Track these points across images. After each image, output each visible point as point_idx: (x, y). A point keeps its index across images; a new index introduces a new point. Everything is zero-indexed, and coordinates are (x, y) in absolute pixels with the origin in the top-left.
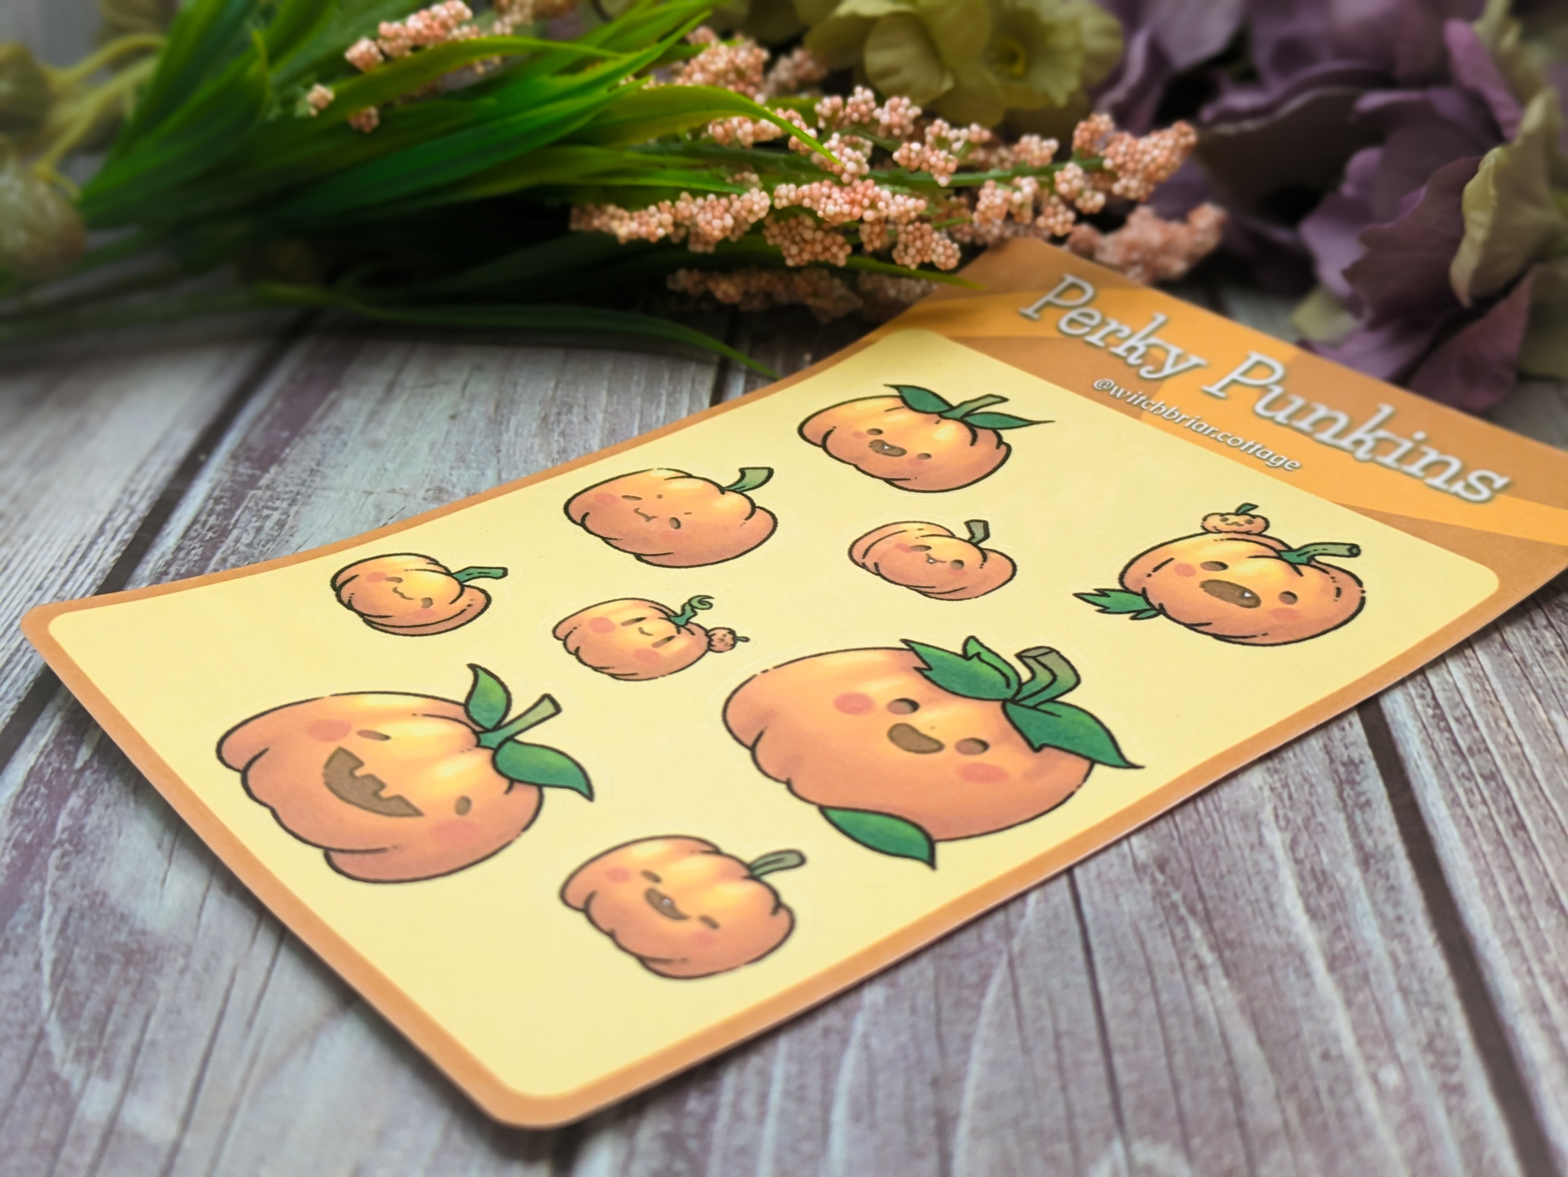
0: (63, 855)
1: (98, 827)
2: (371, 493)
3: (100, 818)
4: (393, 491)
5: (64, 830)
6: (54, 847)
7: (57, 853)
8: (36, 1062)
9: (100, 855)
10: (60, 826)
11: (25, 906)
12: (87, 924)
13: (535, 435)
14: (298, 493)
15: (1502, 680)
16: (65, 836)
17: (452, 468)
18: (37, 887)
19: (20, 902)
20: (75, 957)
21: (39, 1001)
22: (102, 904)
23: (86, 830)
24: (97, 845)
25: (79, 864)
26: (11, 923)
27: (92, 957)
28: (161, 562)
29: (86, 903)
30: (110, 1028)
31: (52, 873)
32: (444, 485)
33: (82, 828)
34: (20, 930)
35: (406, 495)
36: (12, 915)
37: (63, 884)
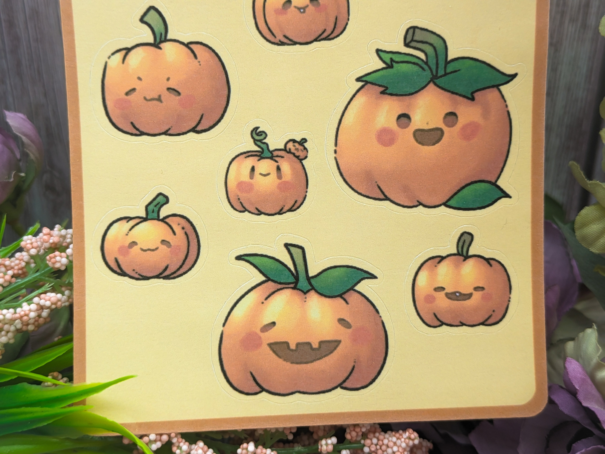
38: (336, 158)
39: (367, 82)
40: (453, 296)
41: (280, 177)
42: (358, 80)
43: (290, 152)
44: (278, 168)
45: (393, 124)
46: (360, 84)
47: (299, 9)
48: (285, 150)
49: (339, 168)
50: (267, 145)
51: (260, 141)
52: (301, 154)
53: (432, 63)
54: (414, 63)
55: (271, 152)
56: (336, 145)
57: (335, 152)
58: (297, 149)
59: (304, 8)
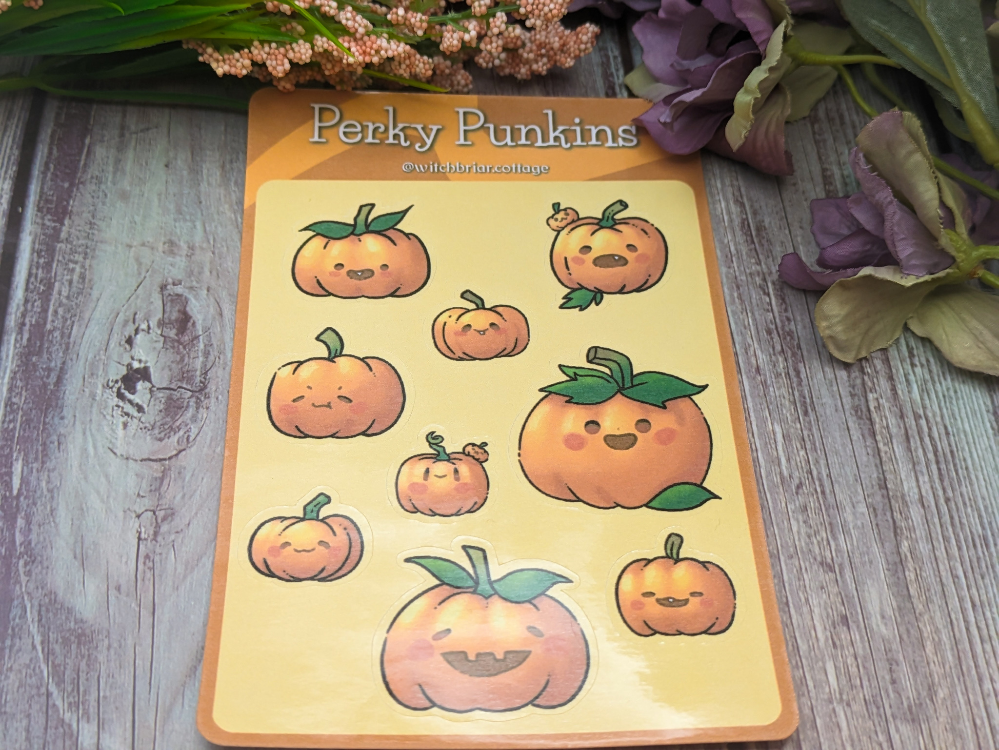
0: (26, 564)
1: (38, 543)
3: (38, 535)
5: (21, 545)
6: (19, 558)
7: (21, 562)
9: (45, 564)
10: (18, 543)
11: (16, 603)
16: (22, 549)
18: (18, 588)
19: (12, 600)
22: (55, 601)
23: (33, 545)
25: (36, 570)
26: (11, 616)
28: (19, 314)
31: (23, 579)
33: (30, 543)
34: (17, 620)
36: (10, 611)
37: (31, 586)
38: (520, 461)
39: (550, 393)
40: (665, 602)
41: (457, 479)
42: (541, 390)
43: (468, 455)
44: (456, 471)
45: (581, 430)
46: (544, 394)
47: (479, 332)
48: (463, 453)
49: (523, 471)
50: (444, 448)
51: (436, 444)
52: (482, 457)
53: (617, 376)
54: (599, 377)
55: (448, 455)
56: (520, 448)
57: (519, 455)
58: (477, 453)
59: (484, 331)
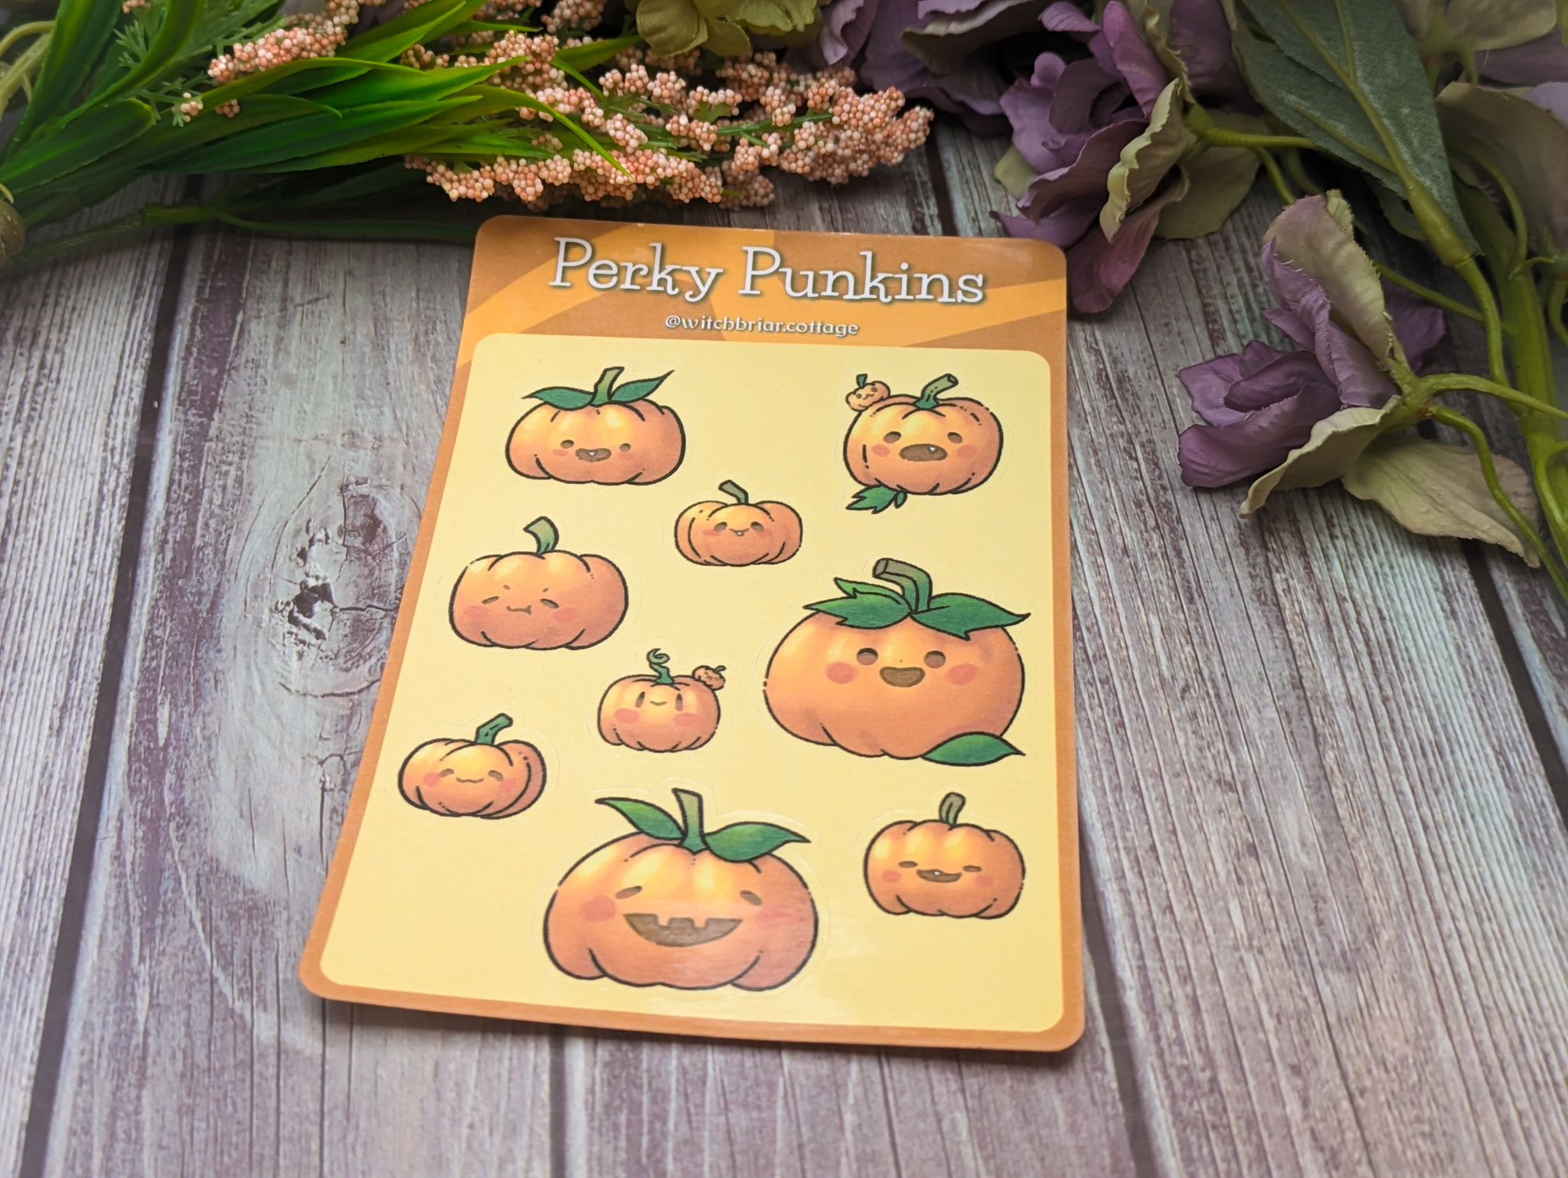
2: (300, 441)
4: (316, 438)
8: (216, 1002)
9: (203, 827)
12: (213, 886)
13: (413, 362)
14: (243, 445)
15: (1121, 588)
17: (356, 407)
20: (214, 915)
21: (203, 954)
24: (198, 817)
27: (226, 915)
29: (207, 868)
30: (255, 972)
32: (354, 428)
35: (328, 442)
